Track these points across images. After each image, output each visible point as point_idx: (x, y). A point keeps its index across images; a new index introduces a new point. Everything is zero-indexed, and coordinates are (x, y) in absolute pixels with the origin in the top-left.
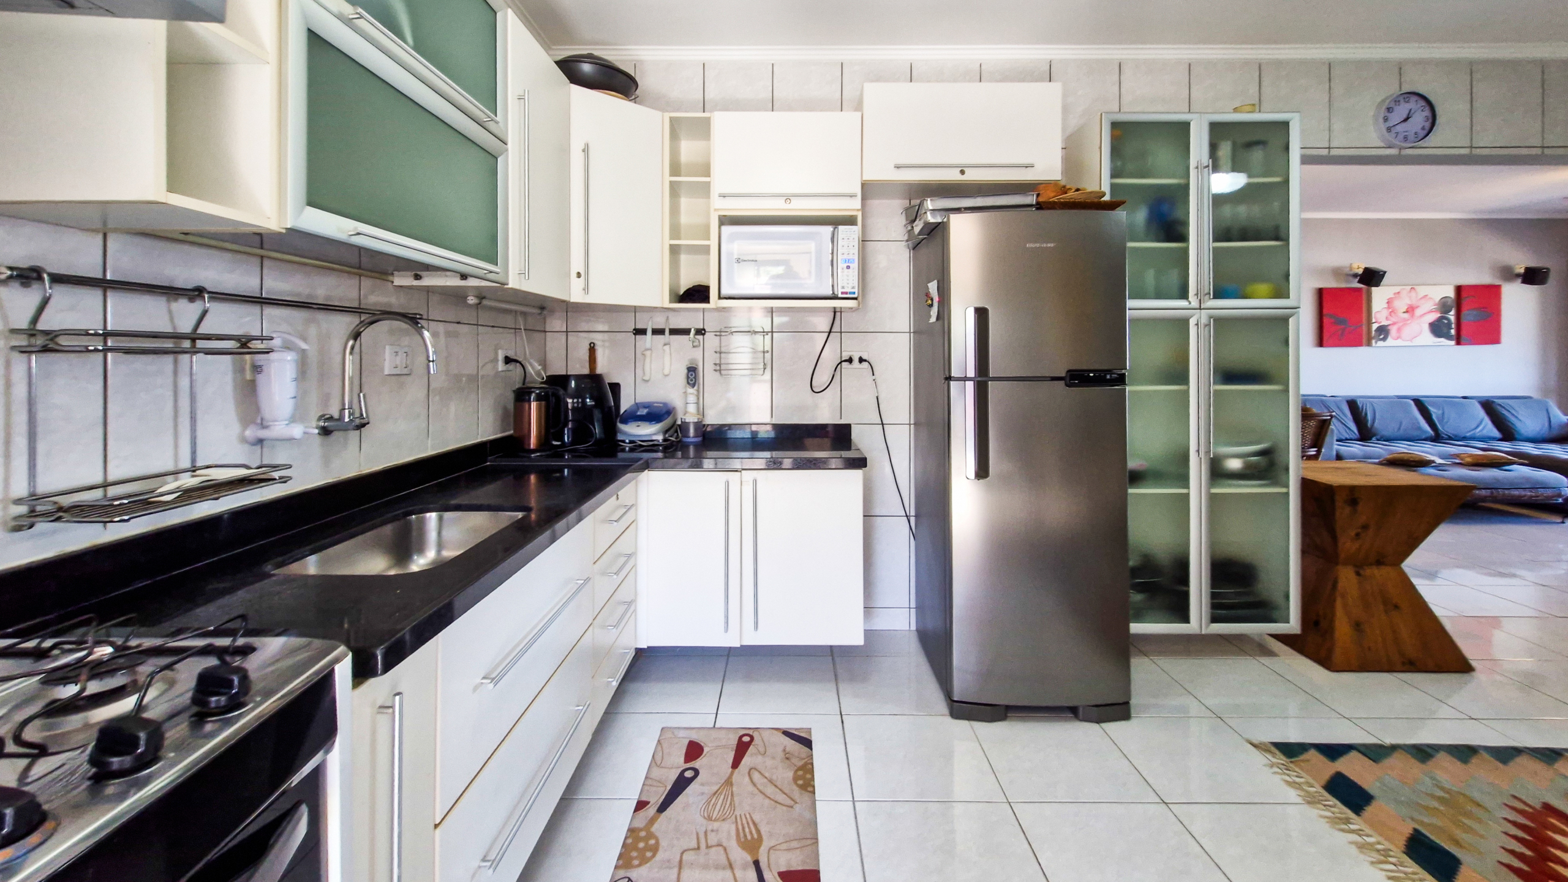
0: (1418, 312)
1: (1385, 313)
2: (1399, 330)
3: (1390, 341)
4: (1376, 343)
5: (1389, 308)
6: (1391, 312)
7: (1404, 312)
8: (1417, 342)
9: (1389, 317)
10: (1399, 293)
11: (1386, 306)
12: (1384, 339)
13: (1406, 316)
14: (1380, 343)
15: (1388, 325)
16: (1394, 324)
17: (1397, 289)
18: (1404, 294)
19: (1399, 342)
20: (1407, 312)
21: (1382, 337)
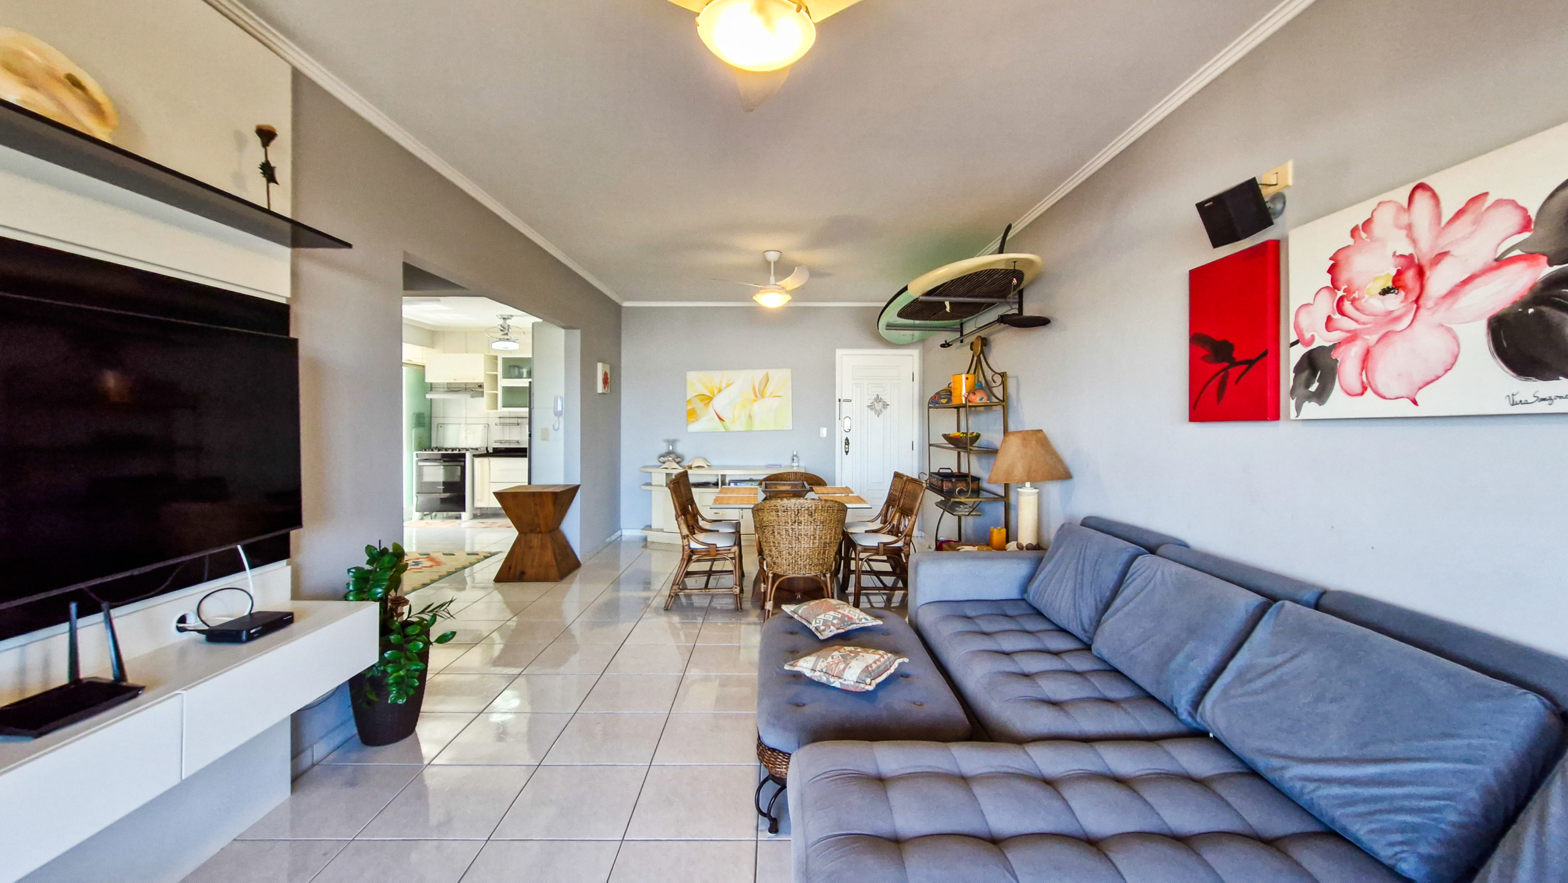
0: (1439, 281)
1: (1325, 305)
2: (1366, 358)
3: (1338, 403)
4: (1298, 408)
5: (1335, 285)
6: (1341, 299)
7: (1385, 292)
8: (1431, 402)
9: (1337, 316)
10: (1367, 224)
11: (1327, 280)
12: (1321, 396)
13: (1394, 302)
14: (1311, 409)
15: (1335, 346)
16: (1353, 337)
17: (1357, 215)
18: (1385, 221)
19: (1369, 405)
20: (1396, 285)
21: (1314, 388)
